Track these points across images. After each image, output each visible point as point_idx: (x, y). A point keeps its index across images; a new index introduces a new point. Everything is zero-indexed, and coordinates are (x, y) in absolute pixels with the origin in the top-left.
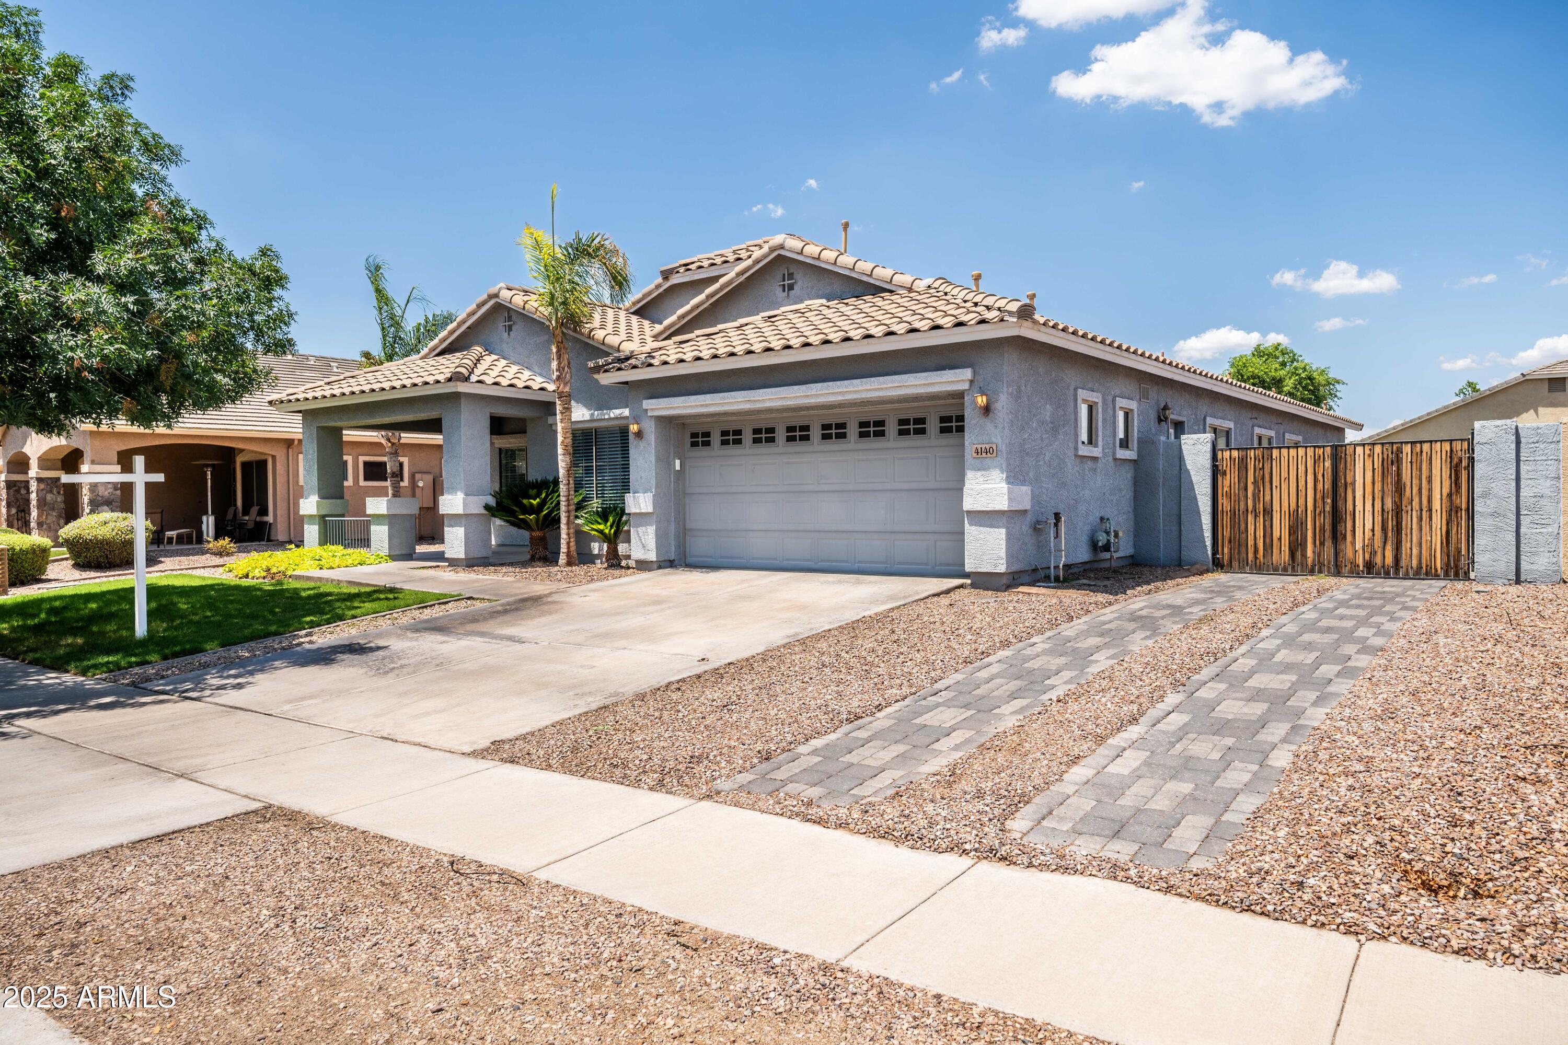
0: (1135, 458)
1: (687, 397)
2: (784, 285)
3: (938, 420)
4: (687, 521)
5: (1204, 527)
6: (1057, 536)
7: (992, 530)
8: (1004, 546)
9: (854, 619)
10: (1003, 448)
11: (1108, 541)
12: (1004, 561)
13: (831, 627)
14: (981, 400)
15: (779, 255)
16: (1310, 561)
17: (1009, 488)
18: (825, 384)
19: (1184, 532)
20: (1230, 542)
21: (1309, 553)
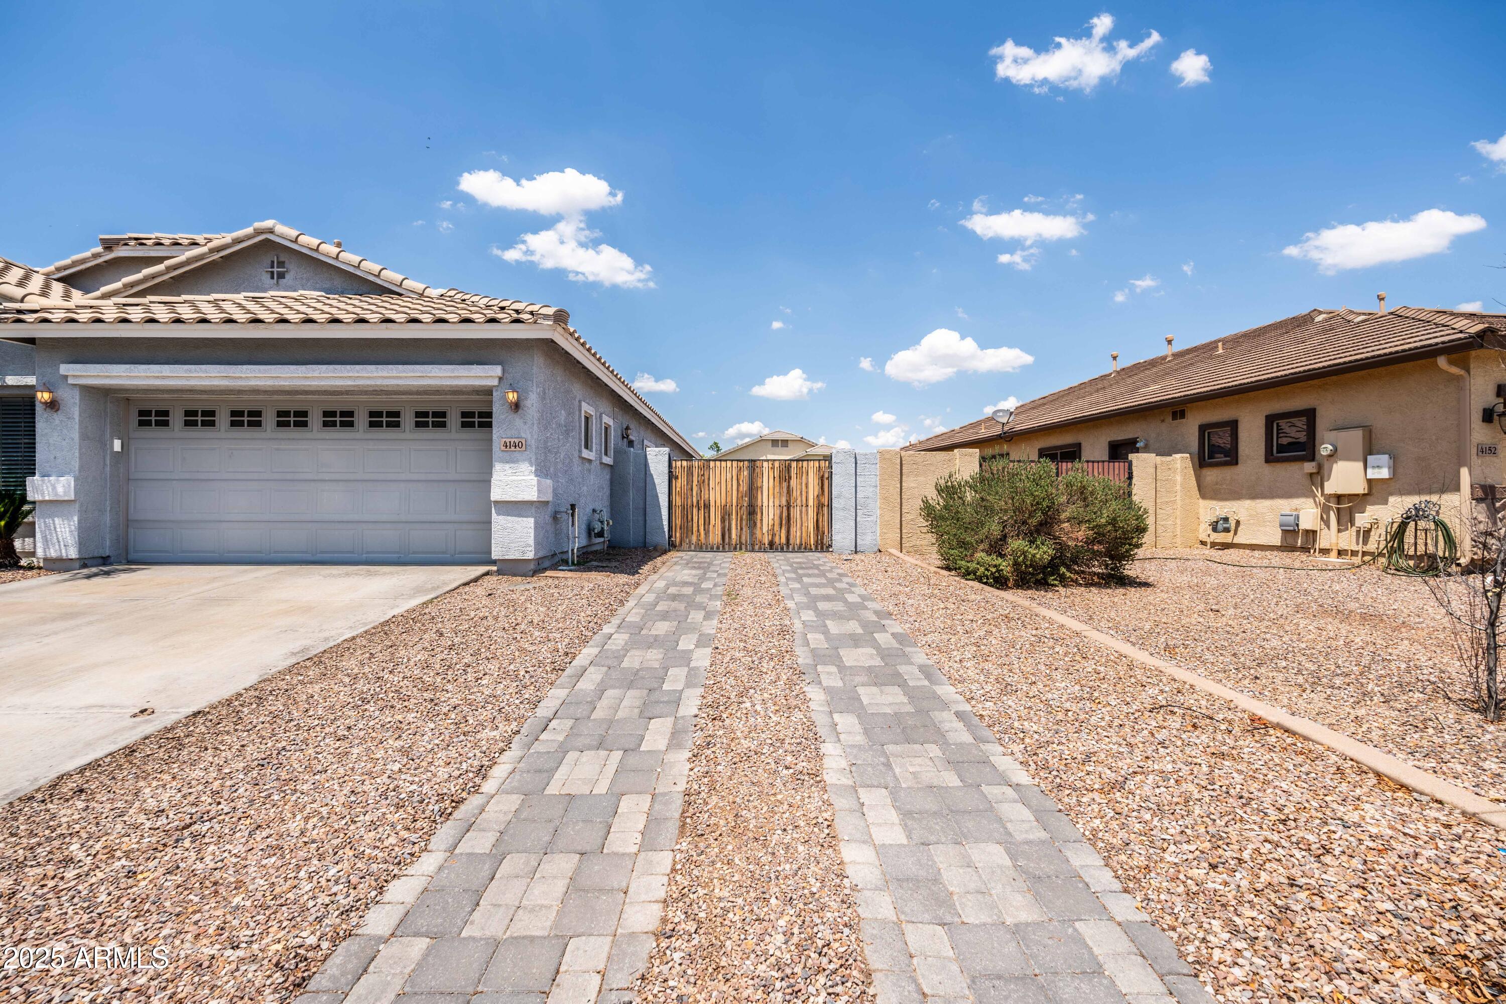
0: (612, 463)
1: (132, 366)
2: (272, 273)
3: (459, 415)
4: (131, 510)
5: (663, 517)
6: (573, 524)
7: (520, 519)
8: (532, 535)
9: (382, 620)
10: (532, 442)
11: (602, 528)
12: (532, 548)
13: (354, 633)
14: (512, 396)
15: (267, 241)
16: (734, 542)
17: (538, 481)
18: (331, 367)
19: (648, 522)
20: (681, 528)
21: (734, 536)
